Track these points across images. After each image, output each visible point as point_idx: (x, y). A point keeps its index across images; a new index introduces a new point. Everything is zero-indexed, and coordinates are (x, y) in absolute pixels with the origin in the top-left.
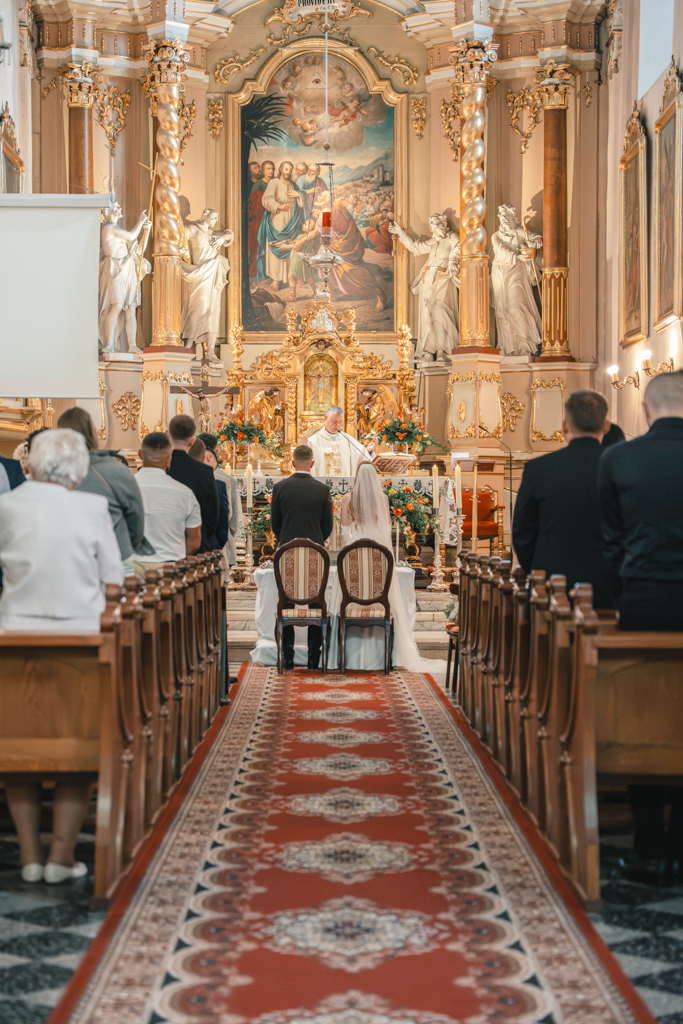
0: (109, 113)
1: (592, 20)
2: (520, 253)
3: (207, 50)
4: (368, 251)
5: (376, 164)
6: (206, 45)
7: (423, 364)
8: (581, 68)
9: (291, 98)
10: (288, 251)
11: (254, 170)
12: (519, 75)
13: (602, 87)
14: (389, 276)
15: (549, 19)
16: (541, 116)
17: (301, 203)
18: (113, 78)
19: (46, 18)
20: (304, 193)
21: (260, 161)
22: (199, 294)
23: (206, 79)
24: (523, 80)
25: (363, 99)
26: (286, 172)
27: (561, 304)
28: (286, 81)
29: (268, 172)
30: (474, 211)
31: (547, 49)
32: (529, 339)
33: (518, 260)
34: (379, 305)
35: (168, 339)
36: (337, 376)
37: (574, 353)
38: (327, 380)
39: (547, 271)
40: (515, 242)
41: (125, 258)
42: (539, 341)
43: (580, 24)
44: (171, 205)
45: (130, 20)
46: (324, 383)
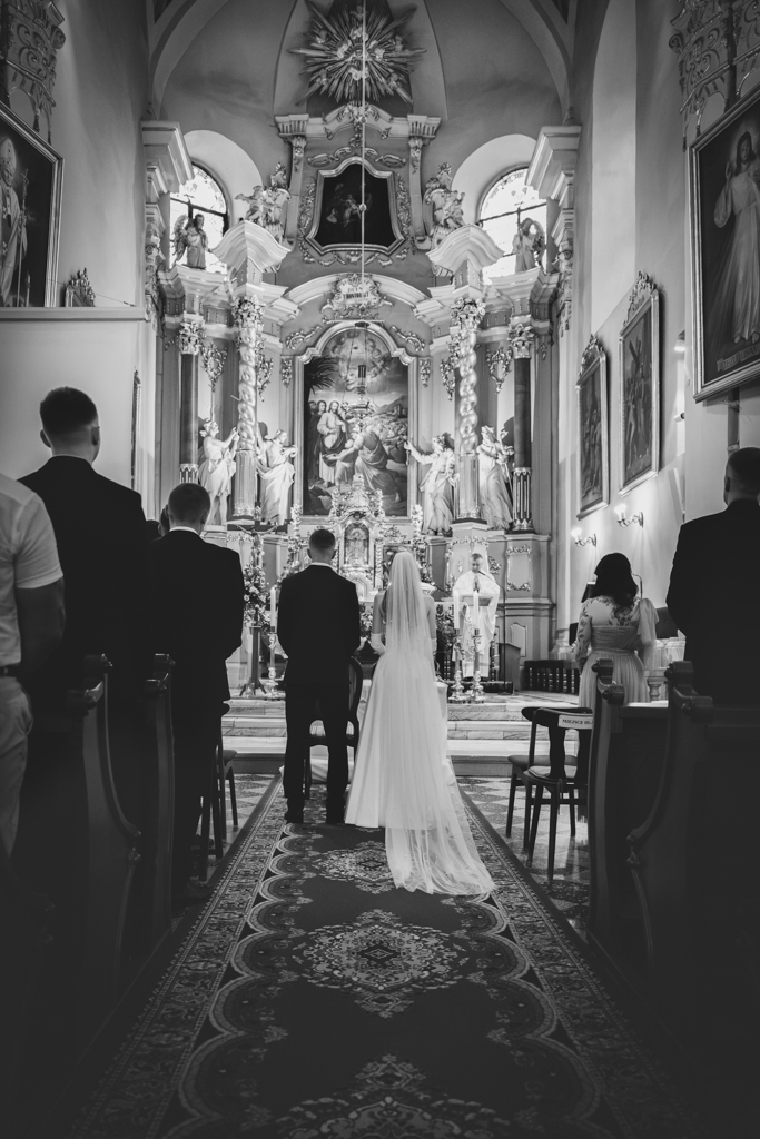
0: (211, 363)
1: (546, 300)
2: (497, 458)
3: (282, 327)
4: (390, 462)
5: (396, 404)
6: (281, 323)
7: (429, 538)
8: (540, 333)
9: (338, 359)
10: (335, 461)
11: (313, 407)
12: (495, 339)
13: (554, 347)
14: (403, 478)
15: (517, 298)
16: (512, 367)
17: (344, 429)
18: (216, 340)
19: (168, 296)
20: (346, 423)
21: (317, 401)
22: (272, 488)
23: (281, 345)
24: (498, 343)
25: (387, 360)
26: (334, 408)
27: (528, 493)
28: (335, 347)
29: (322, 408)
30: (468, 421)
31: (516, 318)
32: (504, 519)
33: (496, 464)
34: (397, 498)
35: (245, 511)
36: (368, 540)
37: (536, 528)
38: (361, 543)
39: (517, 471)
40: (494, 452)
41: (220, 460)
42: (511, 520)
43: (538, 304)
44: (249, 415)
45: (227, 300)
46: (360, 544)
